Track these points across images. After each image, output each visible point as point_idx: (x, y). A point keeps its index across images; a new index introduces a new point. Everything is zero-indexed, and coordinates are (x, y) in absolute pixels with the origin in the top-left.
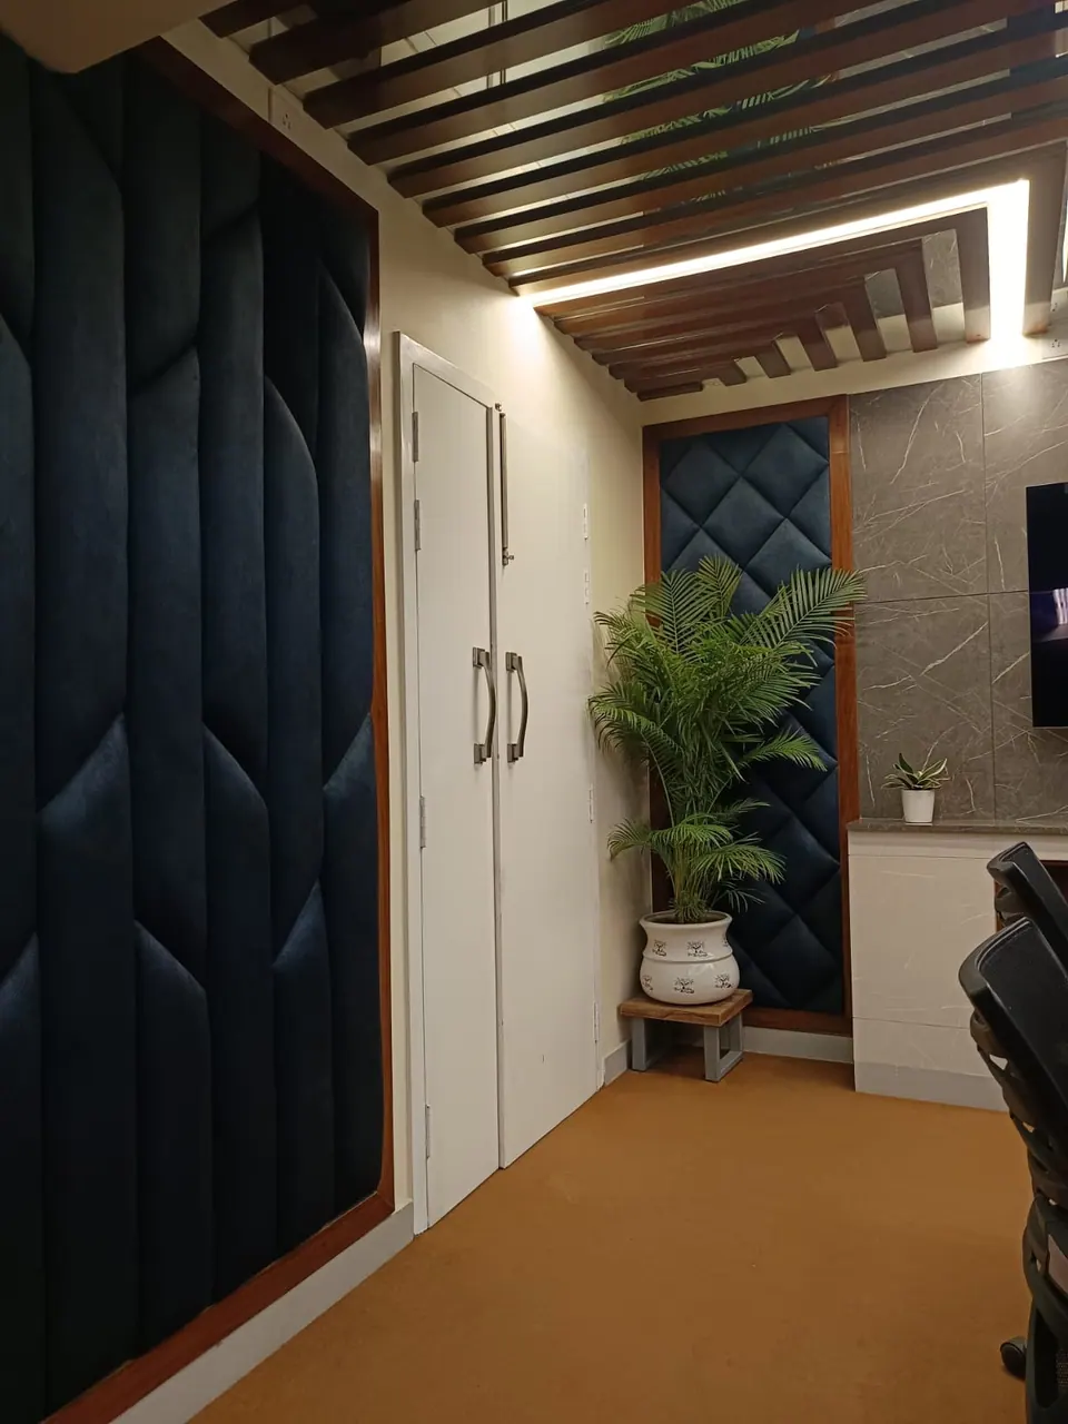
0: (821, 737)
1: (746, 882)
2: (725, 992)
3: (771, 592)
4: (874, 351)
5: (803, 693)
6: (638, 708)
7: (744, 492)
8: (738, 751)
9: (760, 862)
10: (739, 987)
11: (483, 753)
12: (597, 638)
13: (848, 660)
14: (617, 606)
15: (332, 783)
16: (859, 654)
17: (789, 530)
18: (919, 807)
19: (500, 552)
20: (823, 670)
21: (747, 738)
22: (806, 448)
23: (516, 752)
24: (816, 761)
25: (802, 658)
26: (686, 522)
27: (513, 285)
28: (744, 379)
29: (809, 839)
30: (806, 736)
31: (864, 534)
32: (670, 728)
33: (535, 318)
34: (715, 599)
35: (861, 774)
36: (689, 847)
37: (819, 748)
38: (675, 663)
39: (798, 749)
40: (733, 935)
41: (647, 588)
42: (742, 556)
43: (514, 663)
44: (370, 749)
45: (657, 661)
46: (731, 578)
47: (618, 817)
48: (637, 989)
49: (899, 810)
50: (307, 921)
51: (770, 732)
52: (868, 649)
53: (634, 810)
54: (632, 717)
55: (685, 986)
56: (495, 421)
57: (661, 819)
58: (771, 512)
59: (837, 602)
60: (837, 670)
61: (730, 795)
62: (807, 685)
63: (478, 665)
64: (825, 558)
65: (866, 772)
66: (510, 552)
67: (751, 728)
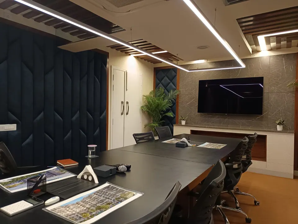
0: (174, 113)
3: (168, 92)
5: (170, 107)
6: (148, 108)
7: (166, 78)
8: (161, 114)
11: (122, 114)
12: (143, 99)
13: (178, 102)
14: (147, 94)
15: (101, 117)
16: (179, 101)
17: (171, 84)
18: (183, 123)
19: (126, 89)
21: (162, 113)
22: (174, 72)
23: (127, 114)
24: (172, 116)
25: (170, 102)
26: (158, 82)
27: (130, 55)
30: (172, 112)
31: (181, 85)
33: (134, 58)
34: (161, 93)
35: (179, 118)
39: (170, 114)
41: (153, 91)
42: (165, 87)
43: (127, 103)
44: (106, 114)
46: (163, 90)
47: (146, 122)
49: (181, 123)
51: (165, 112)
52: (180, 101)
56: (126, 74)
58: (170, 81)
59: (176, 94)
60: (176, 104)
61: (161, 120)
62: (171, 106)
63: (122, 103)
64: (176, 88)
66: (127, 89)
67: (162, 111)
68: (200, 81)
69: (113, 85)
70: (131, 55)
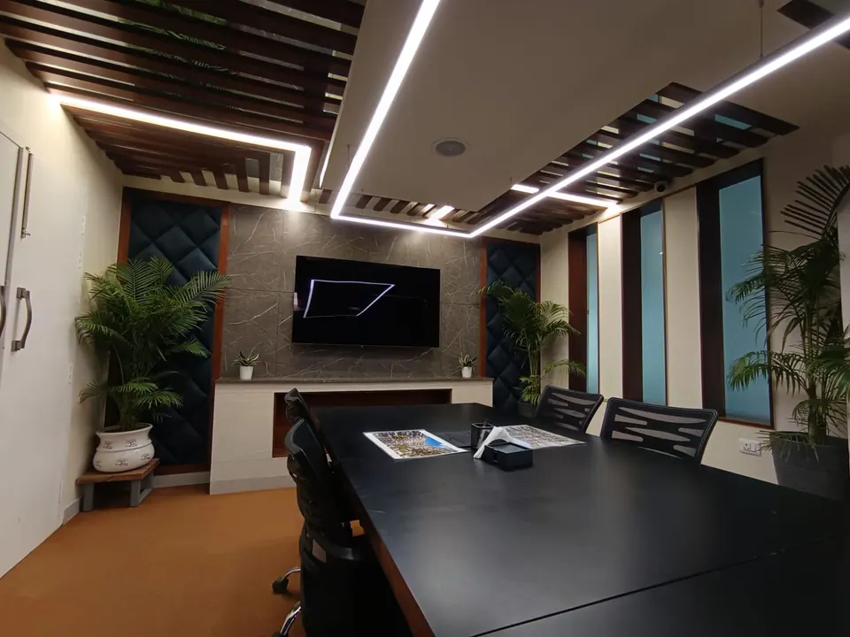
0: (206, 343)
1: (161, 408)
2: (147, 461)
3: (188, 279)
4: (244, 188)
5: (199, 323)
6: (107, 323)
7: (177, 232)
8: (164, 348)
9: (169, 398)
10: (154, 457)
12: (84, 287)
13: (221, 312)
14: (99, 272)
16: (226, 309)
17: (199, 253)
18: (247, 373)
19: (20, 227)
20: (209, 314)
21: (171, 342)
22: (211, 219)
23: (18, 346)
24: (203, 354)
25: (200, 308)
26: (145, 238)
27: (47, 86)
28: (182, 181)
29: (196, 388)
30: (199, 342)
31: (232, 259)
32: (128, 336)
33: (61, 111)
34: (158, 277)
35: (222, 360)
36: (133, 394)
37: (204, 348)
38: (133, 303)
39: (196, 349)
40: (151, 435)
41: (119, 264)
42: (174, 258)
43: (23, 294)
45: (124, 303)
46: (168, 268)
47: (87, 380)
48: (90, 467)
49: (238, 374)
51: (181, 340)
52: (230, 308)
53: (98, 376)
54: (105, 329)
55: (122, 462)
56: (25, 156)
57: (115, 378)
58: (189, 242)
59: (219, 286)
61: (158, 368)
64: (214, 267)
65: (224, 358)
66: (27, 230)
67: (172, 337)
68: (300, 259)
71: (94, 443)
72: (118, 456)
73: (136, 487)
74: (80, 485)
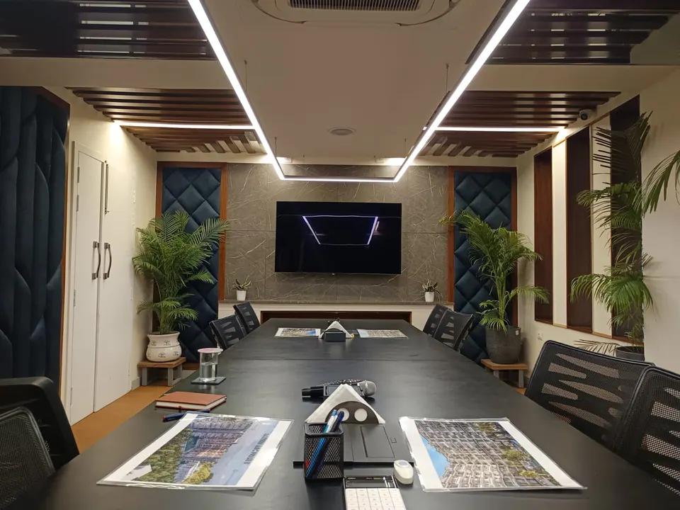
0: (213, 273)
1: (185, 320)
2: (176, 357)
3: (199, 225)
4: (237, 151)
5: (207, 259)
6: (151, 262)
7: (192, 189)
8: (185, 277)
9: (191, 314)
10: (181, 356)
11: (95, 276)
12: (137, 238)
13: (223, 248)
14: (144, 226)
15: (49, 284)
16: (227, 247)
17: (206, 202)
18: (241, 296)
19: (104, 209)
20: (215, 252)
21: (188, 273)
22: (213, 178)
23: (106, 276)
24: (211, 281)
25: (208, 247)
26: (171, 197)
27: (113, 119)
28: (194, 151)
29: (208, 306)
30: (209, 272)
31: (231, 207)
32: (161, 269)
33: (121, 131)
34: (180, 225)
35: (225, 285)
36: (166, 309)
37: (212, 276)
38: (165, 248)
39: (205, 277)
40: (180, 339)
41: (156, 219)
42: (190, 211)
43: (107, 246)
44: (61, 275)
45: (158, 246)
46: (186, 218)
47: (141, 299)
48: (145, 358)
49: (235, 297)
50: (40, 326)
51: (196, 271)
52: (229, 245)
53: (147, 297)
54: (148, 265)
55: (162, 355)
56: (105, 167)
57: (157, 299)
58: (200, 197)
59: (221, 230)
60: (220, 252)
61: (181, 292)
62: (209, 256)
63: (95, 247)
64: (218, 215)
65: (227, 285)
66: (108, 210)
67: (189, 270)
68: (279, 204)
69: (78, 196)
70: (115, 121)
71: (147, 341)
72: (160, 351)
73: (170, 373)
74: (140, 368)
